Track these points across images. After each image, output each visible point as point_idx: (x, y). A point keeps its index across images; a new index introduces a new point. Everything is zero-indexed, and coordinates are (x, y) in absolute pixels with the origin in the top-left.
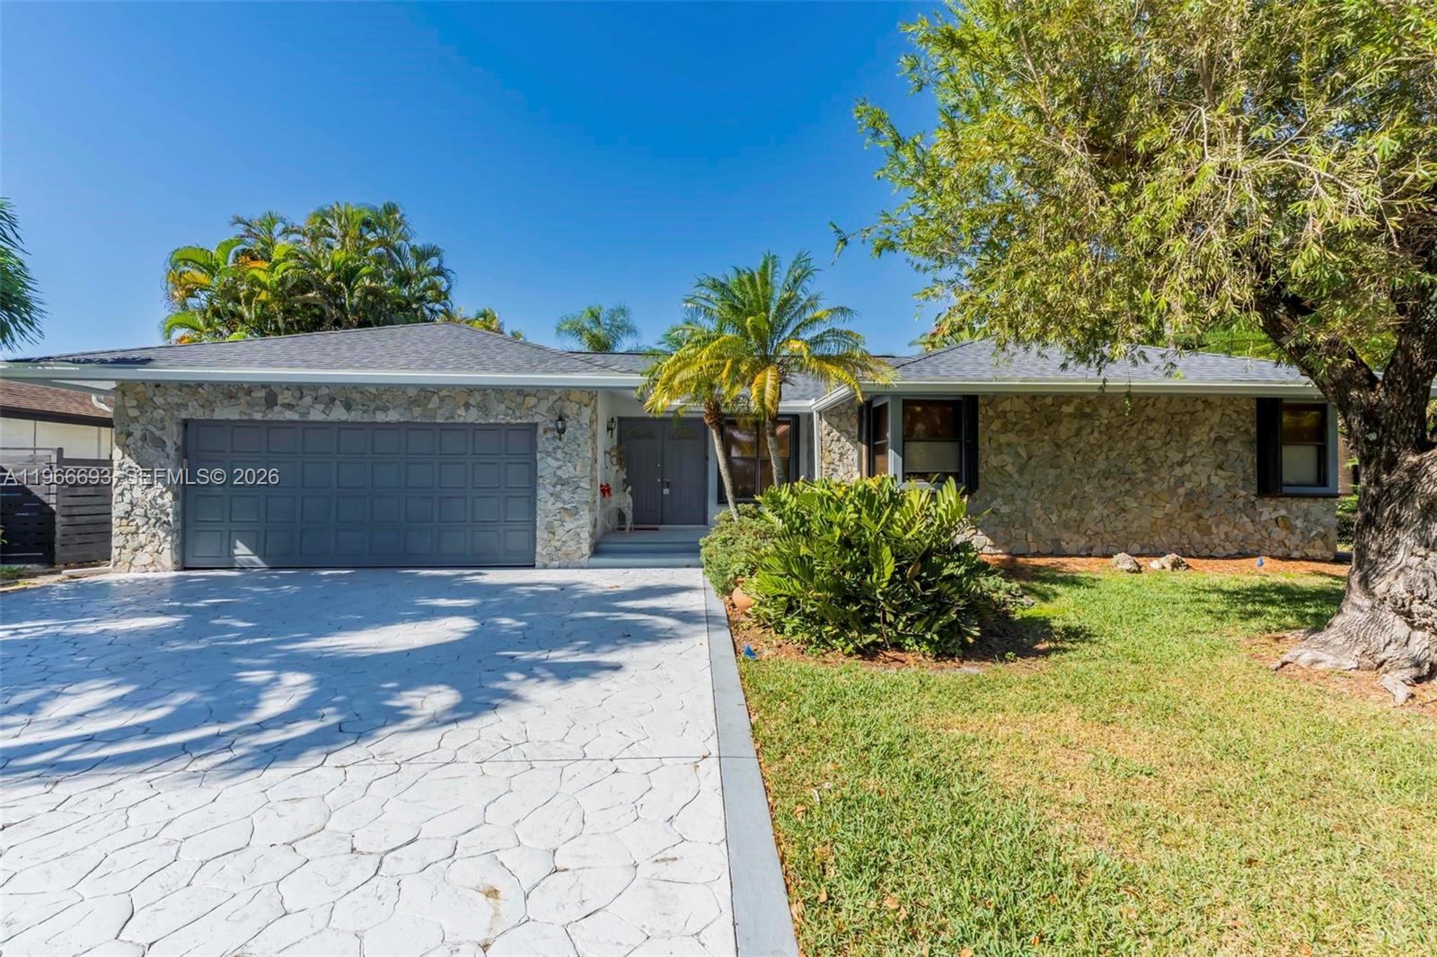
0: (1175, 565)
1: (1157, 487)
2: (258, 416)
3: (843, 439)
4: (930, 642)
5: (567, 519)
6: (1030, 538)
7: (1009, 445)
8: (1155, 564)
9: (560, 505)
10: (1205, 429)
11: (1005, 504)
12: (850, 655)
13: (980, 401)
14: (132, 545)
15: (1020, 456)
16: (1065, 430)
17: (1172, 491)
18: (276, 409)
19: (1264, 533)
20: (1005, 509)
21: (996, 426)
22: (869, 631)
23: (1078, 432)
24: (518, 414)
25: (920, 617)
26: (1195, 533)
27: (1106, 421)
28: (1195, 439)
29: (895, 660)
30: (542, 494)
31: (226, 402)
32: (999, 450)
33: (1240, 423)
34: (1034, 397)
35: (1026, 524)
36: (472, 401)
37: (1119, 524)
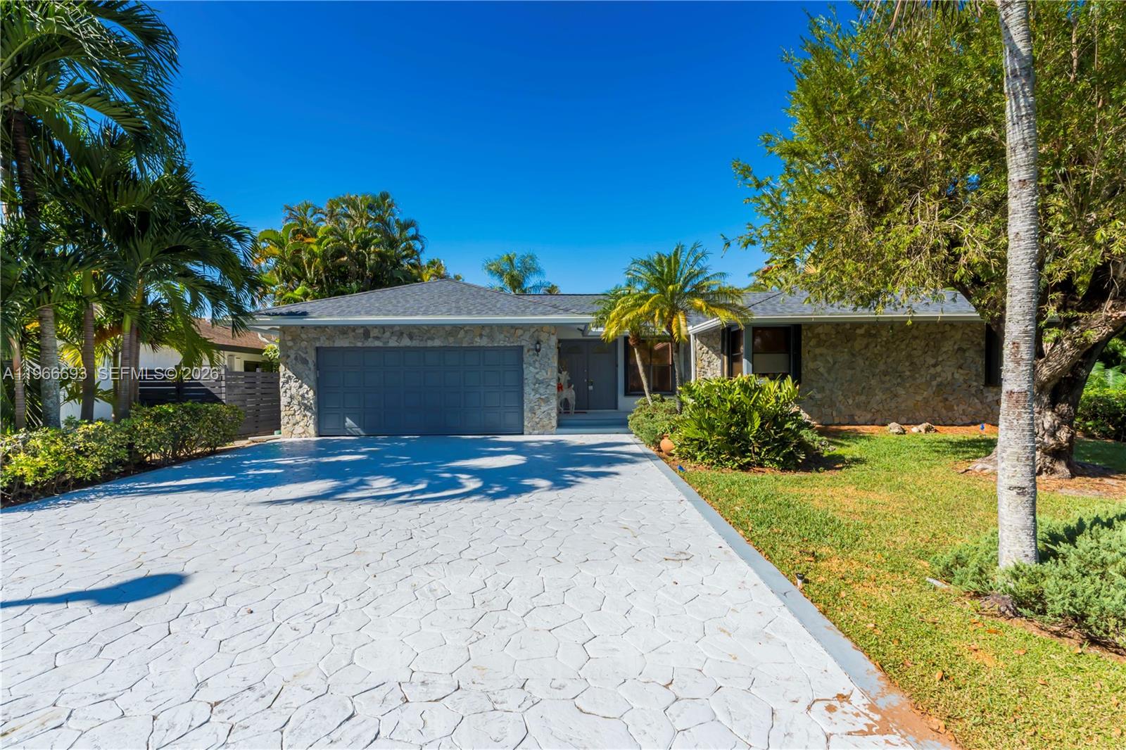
0: (928, 430)
1: (918, 381)
2: (359, 344)
3: (710, 352)
4: (778, 462)
5: (543, 404)
6: (834, 414)
7: (821, 355)
8: (915, 429)
9: (538, 396)
10: (951, 343)
11: (819, 393)
12: (735, 469)
13: (803, 327)
14: (292, 422)
15: (829, 362)
16: (858, 344)
17: (928, 383)
18: (370, 340)
19: (988, 409)
20: (818, 396)
21: (813, 343)
22: (746, 457)
23: (867, 346)
24: (512, 340)
25: (773, 449)
26: (943, 410)
27: (885, 339)
28: (944, 349)
29: (759, 471)
30: (527, 389)
31: (341, 336)
32: (815, 358)
33: (975, 339)
34: (838, 324)
35: (832, 405)
36: (484, 333)
37: (893, 405)
